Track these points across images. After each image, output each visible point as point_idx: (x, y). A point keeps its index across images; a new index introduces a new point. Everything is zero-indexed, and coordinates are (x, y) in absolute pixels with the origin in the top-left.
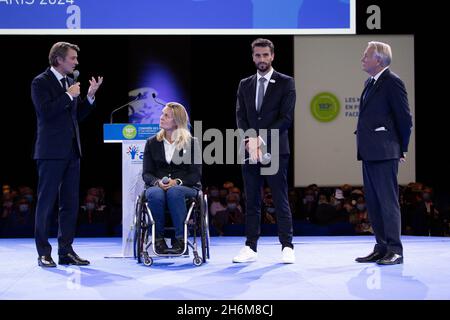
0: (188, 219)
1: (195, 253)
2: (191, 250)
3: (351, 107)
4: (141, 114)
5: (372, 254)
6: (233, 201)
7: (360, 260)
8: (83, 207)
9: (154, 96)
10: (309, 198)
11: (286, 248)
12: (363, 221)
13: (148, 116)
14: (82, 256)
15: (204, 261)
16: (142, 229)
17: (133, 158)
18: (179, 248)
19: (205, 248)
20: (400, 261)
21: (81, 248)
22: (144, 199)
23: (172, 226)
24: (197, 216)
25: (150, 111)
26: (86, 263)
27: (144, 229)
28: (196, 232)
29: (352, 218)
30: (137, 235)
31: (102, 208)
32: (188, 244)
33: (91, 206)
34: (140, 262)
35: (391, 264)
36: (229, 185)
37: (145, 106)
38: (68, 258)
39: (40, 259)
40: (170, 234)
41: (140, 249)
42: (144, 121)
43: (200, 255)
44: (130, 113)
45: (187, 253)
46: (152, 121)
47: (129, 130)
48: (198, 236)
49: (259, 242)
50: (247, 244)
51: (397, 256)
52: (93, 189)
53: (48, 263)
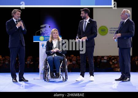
0: (61, 67)
1: (63, 78)
2: (62, 77)
3: (111, 31)
4: (45, 33)
5: (120, 78)
6: (74, 61)
7: (116, 80)
8: (26, 63)
9: (50, 27)
10: (99, 60)
11: (91, 76)
12: (116, 67)
13: (47, 33)
14: (26, 79)
15: (66, 80)
16: (46, 70)
17: (43, 47)
18: (58, 76)
19: (66, 76)
20: (129, 80)
21: (26, 76)
22: (46, 60)
23: (55, 69)
24: (64, 66)
25: (47, 32)
26: (27, 81)
27: (47, 70)
28: (63, 71)
29: (112, 66)
30: (44, 72)
31: (32, 63)
32: (61, 74)
33: (29, 62)
34: (45, 80)
35: (126, 81)
36: (73, 56)
37: (46, 30)
38: (22, 79)
39: (13, 80)
40: (55, 72)
41: (45, 76)
42: (45, 35)
43: (65, 78)
44: (41, 32)
45: (60, 77)
46: (48, 35)
47: (42, 38)
48: (64, 72)
49: (85, 74)
50: (81, 75)
51: (128, 79)
52: (29, 57)
53: (15, 81)
